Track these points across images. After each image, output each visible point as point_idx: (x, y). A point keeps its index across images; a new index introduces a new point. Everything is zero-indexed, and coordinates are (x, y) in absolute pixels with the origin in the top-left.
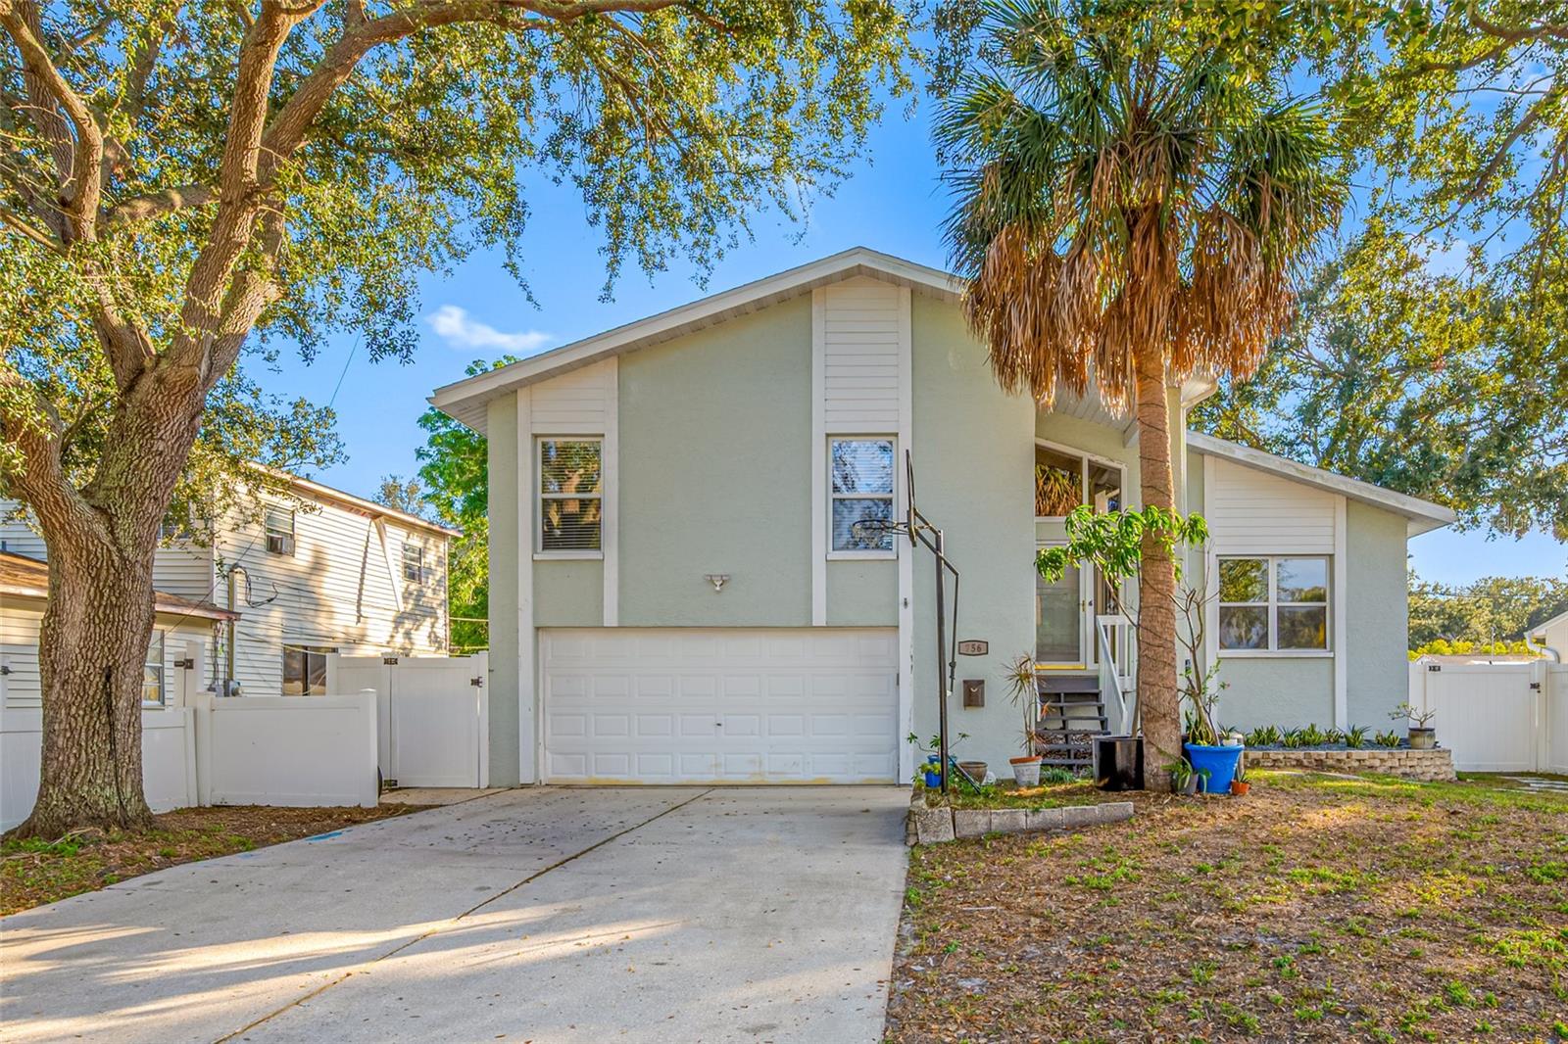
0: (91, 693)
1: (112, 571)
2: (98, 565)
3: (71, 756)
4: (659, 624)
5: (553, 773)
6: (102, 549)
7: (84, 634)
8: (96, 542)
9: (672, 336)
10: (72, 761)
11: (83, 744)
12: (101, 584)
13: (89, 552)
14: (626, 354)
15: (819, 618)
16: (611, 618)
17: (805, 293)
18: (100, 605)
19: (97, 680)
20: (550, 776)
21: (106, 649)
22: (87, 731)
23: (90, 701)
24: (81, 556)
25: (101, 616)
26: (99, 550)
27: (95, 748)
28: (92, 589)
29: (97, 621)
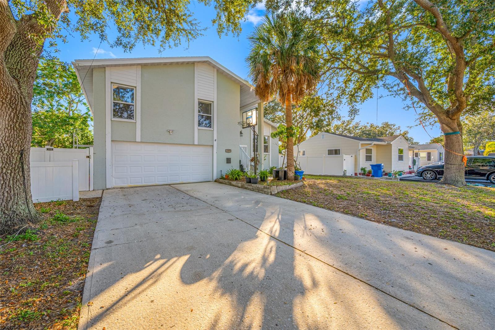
0: (14, 162)
1: (22, 107)
2: (16, 103)
3: (5, 192)
4: (153, 142)
5: (115, 184)
6: (18, 96)
7: (7, 134)
8: (15, 92)
9: (158, 64)
10: (6, 194)
11: (12, 186)
12: (17, 112)
13: (12, 96)
14: (144, 66)
15: (196, 142)
16: (138, 139)
17: (193, 63)
18: (17, 122)
19: (16, 156)
20: (114, 185)
21: (20, 142)
22: (13, 180)
23: (14, 166)
24: (6, 97)
25: (18, 127)
26: (16, 96)
27: (17, 188)
28: (12, 114)
29: (15, 129)
